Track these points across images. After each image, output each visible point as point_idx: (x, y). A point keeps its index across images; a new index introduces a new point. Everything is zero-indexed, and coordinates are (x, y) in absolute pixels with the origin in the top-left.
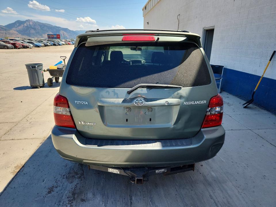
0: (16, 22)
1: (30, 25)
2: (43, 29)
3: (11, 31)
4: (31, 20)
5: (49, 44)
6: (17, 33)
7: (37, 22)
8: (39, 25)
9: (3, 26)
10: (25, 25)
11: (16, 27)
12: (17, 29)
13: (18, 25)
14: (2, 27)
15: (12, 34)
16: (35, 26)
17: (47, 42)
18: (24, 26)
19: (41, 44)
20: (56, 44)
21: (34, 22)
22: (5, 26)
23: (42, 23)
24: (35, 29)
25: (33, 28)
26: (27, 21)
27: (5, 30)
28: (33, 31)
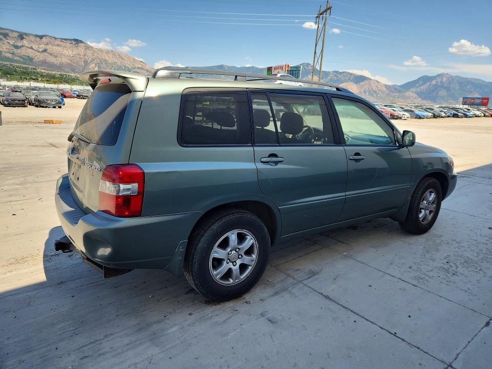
0: (419, 79)
1: (442, 82)
2: (464, 88)
3: (407, 94)
4: (447, 74)
5: (443, 114)
6: (416, 95)
7: (458, 77)
8: (457, 81)
9: (398, 86)
10: (434, 82)
11: (417, 87)
12: (418, 90)
13: (421, 83)
14: (396, 87)
15: (408, 98)
16: (450, 83)
17: (442, 111)
18: (430, 85)
19: (426, 114)
20: (459, 114)
21: (451, 77)
22: (401, 86)
23: (466, 78)
24: (448, 89)
25: (445, 88)
26: (439, 75)
27: (400, 92)
28: (443, 93)
